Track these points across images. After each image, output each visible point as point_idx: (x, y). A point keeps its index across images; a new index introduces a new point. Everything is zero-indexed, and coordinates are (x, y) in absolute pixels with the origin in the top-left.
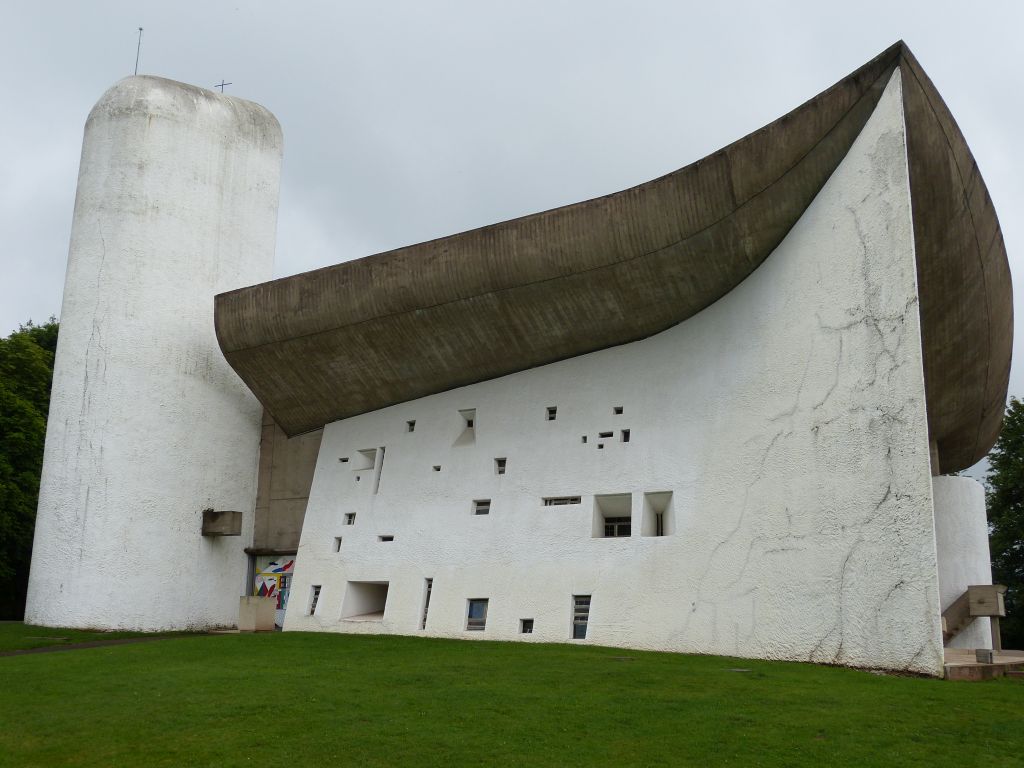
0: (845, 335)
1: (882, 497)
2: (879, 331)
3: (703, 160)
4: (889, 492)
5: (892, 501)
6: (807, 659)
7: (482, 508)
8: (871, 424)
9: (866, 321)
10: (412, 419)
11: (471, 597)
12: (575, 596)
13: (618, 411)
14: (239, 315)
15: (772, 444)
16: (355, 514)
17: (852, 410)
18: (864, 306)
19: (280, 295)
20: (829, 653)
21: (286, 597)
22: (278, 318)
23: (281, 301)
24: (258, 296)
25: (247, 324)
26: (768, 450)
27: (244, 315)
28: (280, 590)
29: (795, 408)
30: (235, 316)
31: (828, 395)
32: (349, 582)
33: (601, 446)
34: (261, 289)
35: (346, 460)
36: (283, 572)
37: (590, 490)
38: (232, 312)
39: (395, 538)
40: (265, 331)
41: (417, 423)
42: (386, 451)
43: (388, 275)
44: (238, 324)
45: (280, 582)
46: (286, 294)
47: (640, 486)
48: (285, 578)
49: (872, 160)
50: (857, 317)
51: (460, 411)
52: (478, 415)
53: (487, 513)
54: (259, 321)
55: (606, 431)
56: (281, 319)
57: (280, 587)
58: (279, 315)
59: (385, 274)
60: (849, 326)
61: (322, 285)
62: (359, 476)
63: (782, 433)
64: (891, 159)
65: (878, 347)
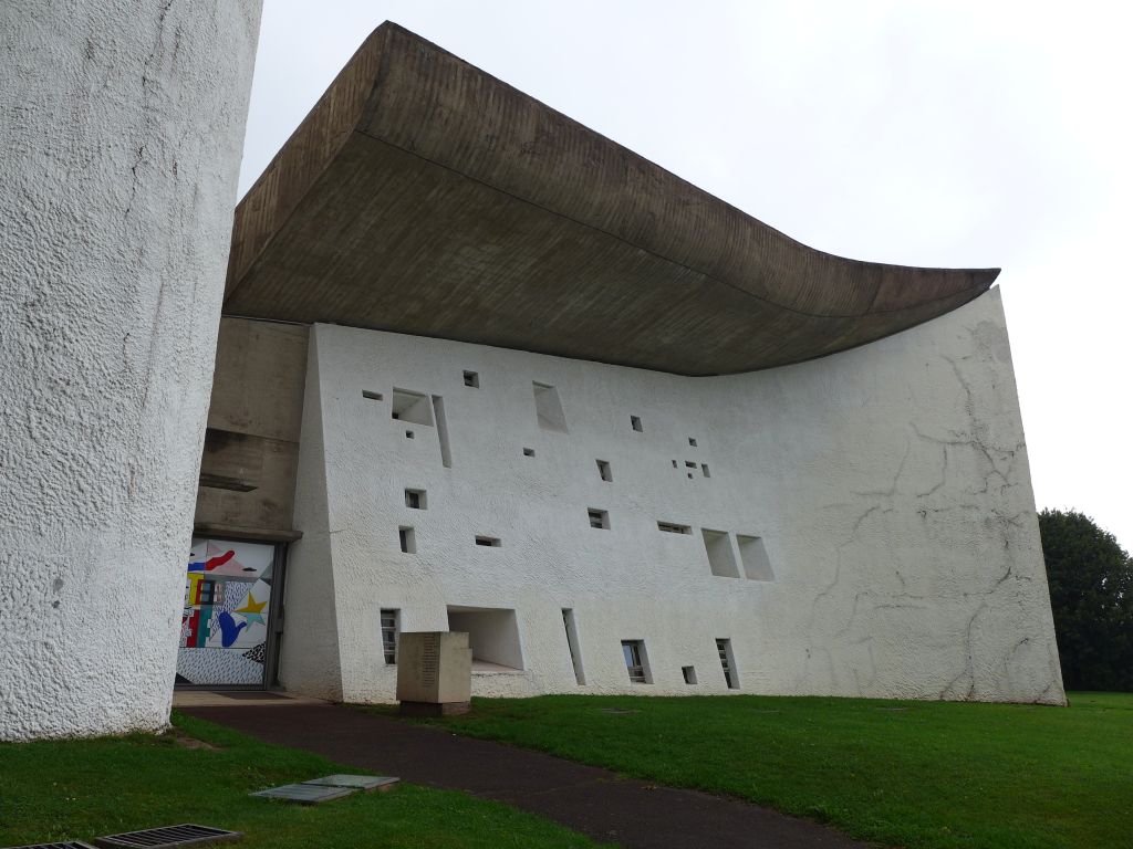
0: (950, 449)
1: (1003, 576)
2: (988, 456)
4: (1009, 573)
5: (1012, 580)
6: (938, 699)
7: (596, 520)
8: (987, 521)
9: (973, 444)
10: (471, 369)
11: (623, 638)
12: (717, 640)
13: (692, 442)
14: (432, 89)
15: (866, 515)
16: (423, 492)
17: (964, 507)
18: (969, 433)
19: (508, 111)
20: (960, 692)
21: (213, 623)
22: (494, 141)
23: (507, 120)
24: (473, 84)
25: (440, 115)
26: (861, 519)
27: (442, 96)
28: (198, 608)
29: (892, 492)
30: (425, 86)
31: (934, 489)
32: (448, 606)
33: (690, 476)
34: (480, 78)
35: (376, 397)
36: (207, 572)
37: (698, 522)
38: (419, 75)
39: (503, 542)
40: (461, 146)
41: (481, 379)
42: (446, 405)
43: (642, 188)
44: (424, 103)
45: (199, 591)
46: (516, 115)
47: (732, 527)
48: (212, 584)
49: (973, 334)
50: (963, 439)
51: (535, 383)
52: (560, 397)
53: (608, 528)
54: (462, 123)
55: (691, 460)
56: (496, 146)
57: (197, 602)
58: (498, 138)
59: (640, 185)
60: (953, 444)
61: (567, 141)
62: (411, 430)
63: (879, 507)
64: (995, 342)
65: (988, 467)
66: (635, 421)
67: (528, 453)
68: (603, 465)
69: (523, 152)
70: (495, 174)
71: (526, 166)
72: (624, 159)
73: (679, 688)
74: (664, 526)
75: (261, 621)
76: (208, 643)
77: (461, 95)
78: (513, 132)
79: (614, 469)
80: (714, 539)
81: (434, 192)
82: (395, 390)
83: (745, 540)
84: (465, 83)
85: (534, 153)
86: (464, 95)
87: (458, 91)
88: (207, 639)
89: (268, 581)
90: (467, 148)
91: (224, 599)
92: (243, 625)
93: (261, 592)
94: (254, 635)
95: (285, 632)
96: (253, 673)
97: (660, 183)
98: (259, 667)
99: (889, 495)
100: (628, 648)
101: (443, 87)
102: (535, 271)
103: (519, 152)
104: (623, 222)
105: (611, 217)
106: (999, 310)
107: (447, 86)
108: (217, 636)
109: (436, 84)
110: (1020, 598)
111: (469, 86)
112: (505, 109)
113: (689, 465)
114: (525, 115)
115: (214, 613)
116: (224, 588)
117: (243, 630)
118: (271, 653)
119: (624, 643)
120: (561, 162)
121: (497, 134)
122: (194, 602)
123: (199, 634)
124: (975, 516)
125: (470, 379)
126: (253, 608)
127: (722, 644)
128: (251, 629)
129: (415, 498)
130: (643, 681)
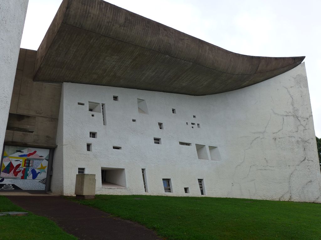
0: (285, 118)
1: (303, 160)
2: (299, 120)
3: (254, 57)
4: (305, 159)
5: (306, 161)
6: (278, 200)
7: (157, 141)
8: (298, 142)
9: (293, 116)
10: (116, 95)
11: (163, 178)
12: (198, 179)
13: (194, 117)
14: (87, 8)
15: (255, 140)
16: (96, 133)
17: (289, 137)
18: (292, 112)
19: (114, 13)
20: (286, 198)
21: (29, 172)
22: (110, 24)
23: (114, 16)
24: (101, 6)
25: (90, 16)
26: (253, 141)
27: (90, 11)
28: (25, 168)
29: (264, 132)
30: (84, 7)
31: (279, 131)
32: (101, 167)
33: (192, 127)
34: (104, 4)
35: (83, 104)
36: (28, 157)
37: (194, 142)
38: (82, 4)
39: (122, 148)
40: (98, 26)
41: (119, 98)
42: (106, 107)
43: (165, 35)
44: (84, 13)
45: (25, 163)
46: (118, 15)
47: (207, 143)
48: (29, 161)
49: (294, 79)
50: (290, 114)
51: (138, 99)
52: (147, 103)
53: (161, 144)
54: (98, 18)
55: (193, 122)
56: (111, 25)
57: (25, 166)
58: (111, 23)
59: (165, 34)
60: (286, 116)
61: (137, 22)
62: (93, 114)
63: (259, 137)
64: (303, 81)
65: (299, 123)
66: (173, 110)
67: (134, 121)
68: (160, 124)
69: (120, 26)
70: (111, 33)
71: (122, 31)
72: (158, 26)
73: (182, 194)
74: (182, 143)
75: (45, 172)
76: (28, 178)
77: (97, 9)
78: (116, 20)
79: (164, 126)
80: (200, 148)
81: (92, 41)
82: (89, 102)
83: (212, 148)
84: (99, 6)
85: (124, 26)
86: (98, 9)
87: (96, 8)
88: (28, 177)
89: (47, 160)
90: (100, 26)
91: (33, 165)
92: (39, 173)
93: (45, 163)
94: (43, 176)
95: (53, 175)
96: (42, 187)
97: (172, 33)
98: (44, 185)
99: (263, 133)
100: (165, 181)
101: (91, 7)
102: (132, 64)
103: (119, 26)
104: (159, 46)
105: (155, 45)
106: (304, 70)
107: (92, 7)
108: (31, 176)
109: (88, 7)
110: (309, 167)
111: (100, 6)
112: (113, 13)
113: (193, 124)
114: (121, 14)
115: (30, 169)
116: (33, 162)
117: (39, 174)
118: (48, 181)
119: (163, 179)
120: (135, 28)
121: (111, 21)
122: (23, 166)
123: (25, 175)
124: (293, 140)
125: (115, 98)
126: (42, 168)
127: (200, 181)
128: (42, 173)
129: (93, 135)
130: (170, 192)
